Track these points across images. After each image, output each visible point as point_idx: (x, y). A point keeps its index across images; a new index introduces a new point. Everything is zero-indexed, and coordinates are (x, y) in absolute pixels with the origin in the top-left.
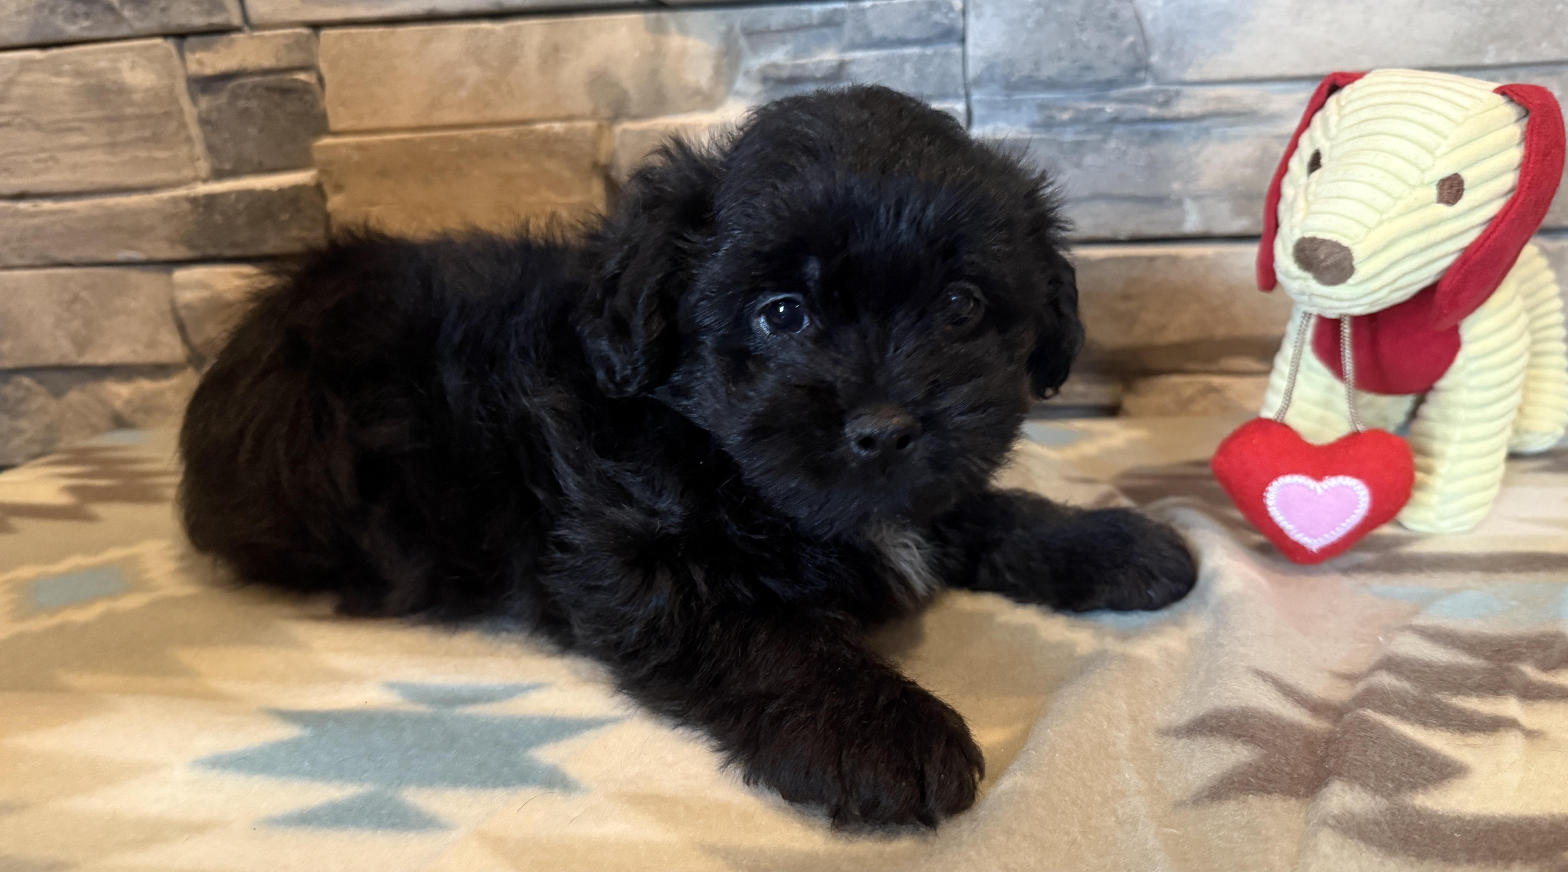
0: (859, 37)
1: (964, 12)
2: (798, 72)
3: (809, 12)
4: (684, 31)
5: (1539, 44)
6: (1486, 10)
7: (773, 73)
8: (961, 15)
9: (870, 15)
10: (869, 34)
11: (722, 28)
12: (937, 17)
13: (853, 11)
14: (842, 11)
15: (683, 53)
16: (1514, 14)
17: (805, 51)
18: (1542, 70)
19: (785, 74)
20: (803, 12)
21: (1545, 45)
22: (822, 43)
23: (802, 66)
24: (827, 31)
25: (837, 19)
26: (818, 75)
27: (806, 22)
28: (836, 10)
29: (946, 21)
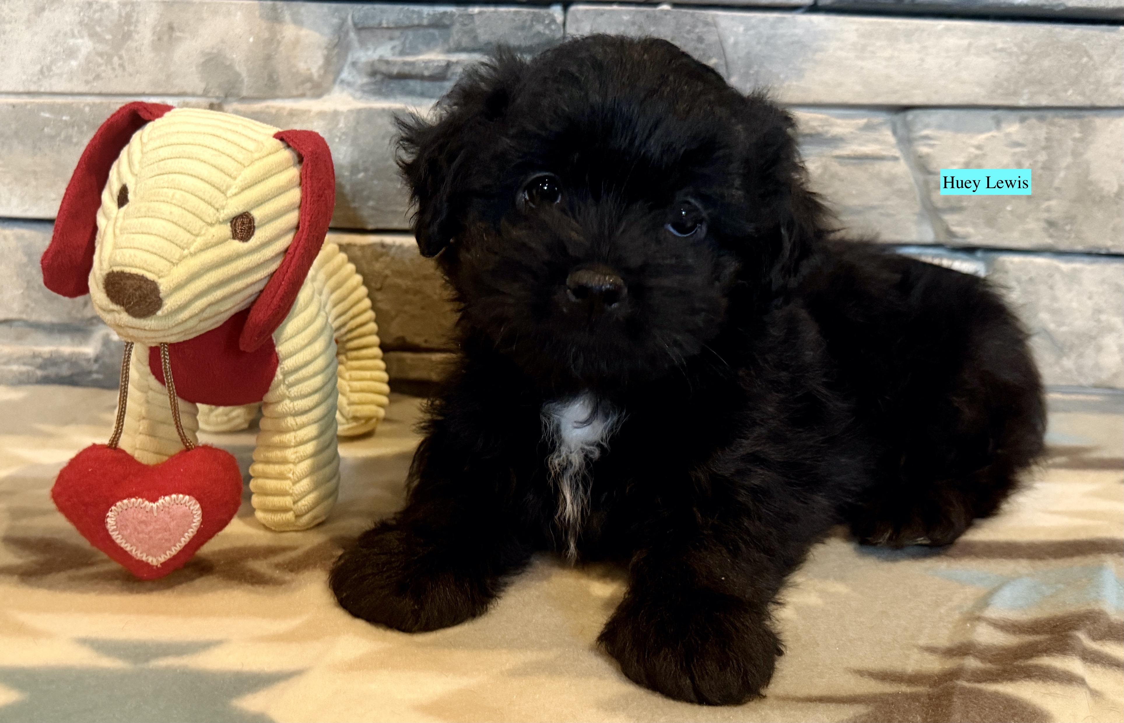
0: (465, 42)
1: (564, 24)
2: (407, 69)
3: (420, 14)
4: (298, 22)
5: (1066, 91)
6: (1023, 58)
7: (384, 68)
8: (562, 27)
9: (477, 21)
10: (475, 38)
11: (335, 21)
12: (539, 28)
13: (460, 16)
14: (452, 15)
15: (296, 42)
16: (1046, 63)
17: (414, 50)
18: (1067, 113)
19: (395, 70)
20: (413, 12)
21: (1070, 92)
22: (429, 44)
23: (412, 64)
24: (436, 32)
25: (447, 22)
26: (426, 73)
27: (416, 22)
28: (445, 13)
29: (547, 32)
